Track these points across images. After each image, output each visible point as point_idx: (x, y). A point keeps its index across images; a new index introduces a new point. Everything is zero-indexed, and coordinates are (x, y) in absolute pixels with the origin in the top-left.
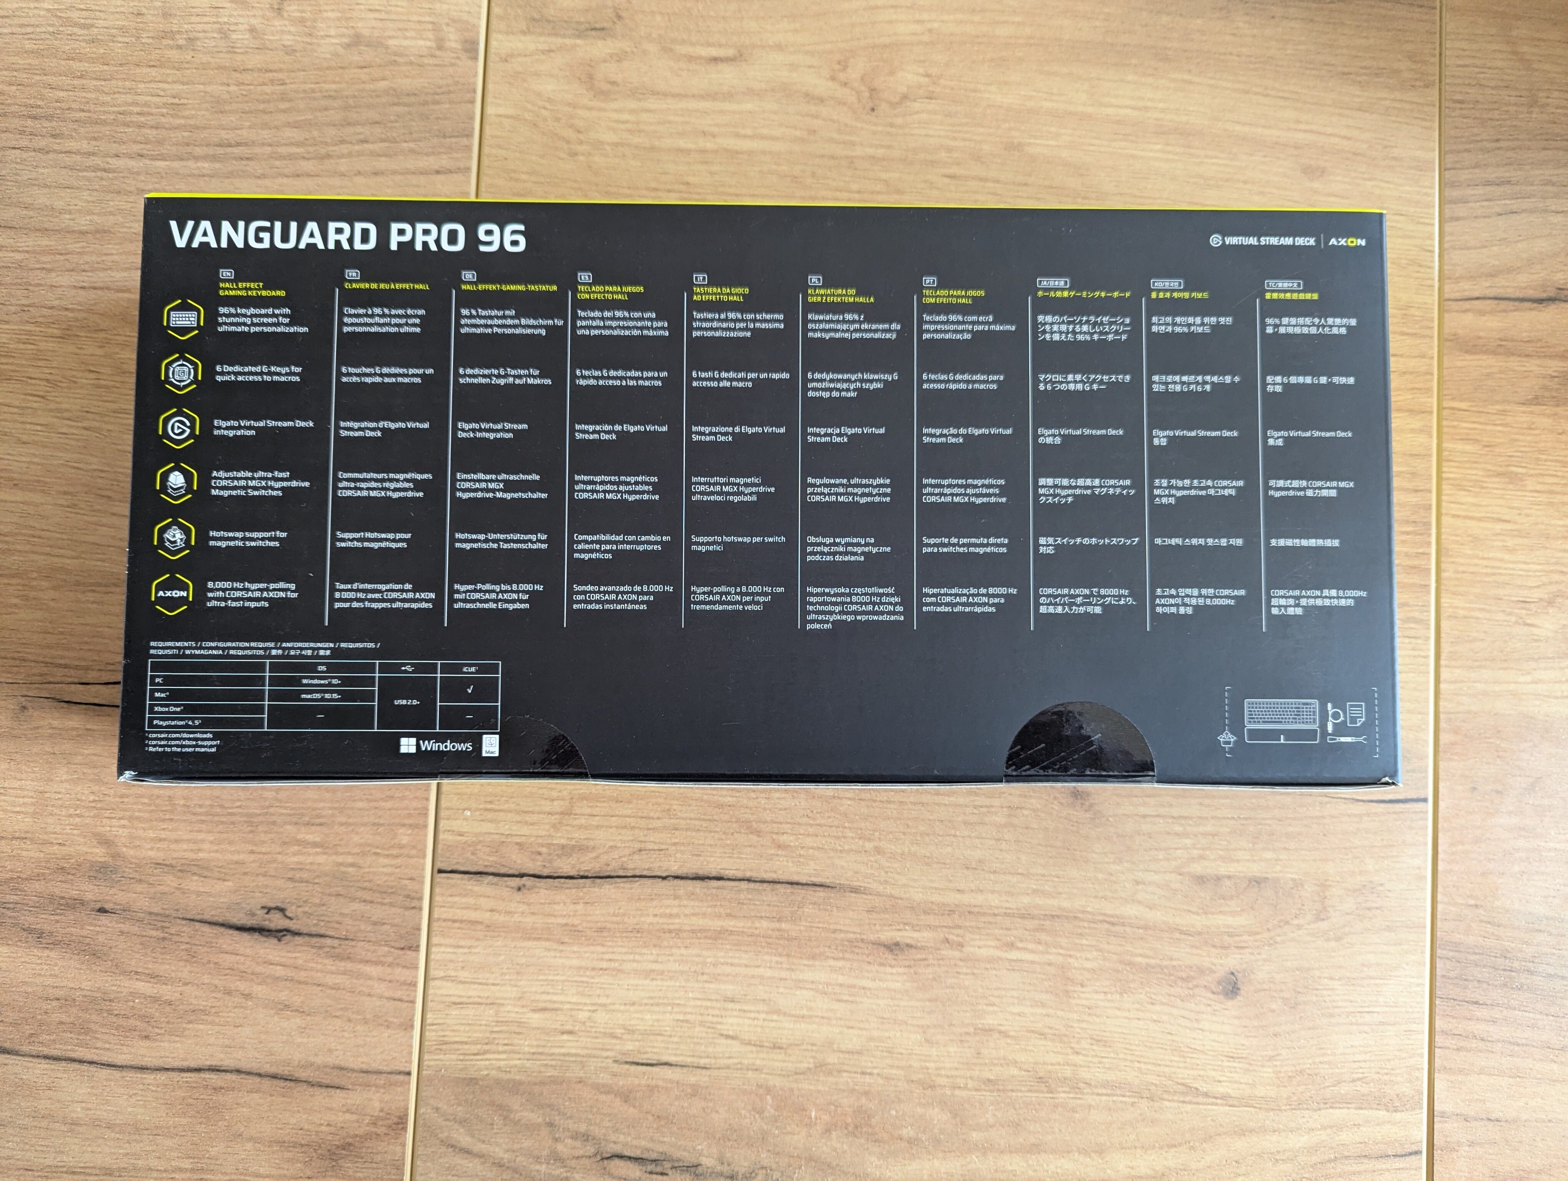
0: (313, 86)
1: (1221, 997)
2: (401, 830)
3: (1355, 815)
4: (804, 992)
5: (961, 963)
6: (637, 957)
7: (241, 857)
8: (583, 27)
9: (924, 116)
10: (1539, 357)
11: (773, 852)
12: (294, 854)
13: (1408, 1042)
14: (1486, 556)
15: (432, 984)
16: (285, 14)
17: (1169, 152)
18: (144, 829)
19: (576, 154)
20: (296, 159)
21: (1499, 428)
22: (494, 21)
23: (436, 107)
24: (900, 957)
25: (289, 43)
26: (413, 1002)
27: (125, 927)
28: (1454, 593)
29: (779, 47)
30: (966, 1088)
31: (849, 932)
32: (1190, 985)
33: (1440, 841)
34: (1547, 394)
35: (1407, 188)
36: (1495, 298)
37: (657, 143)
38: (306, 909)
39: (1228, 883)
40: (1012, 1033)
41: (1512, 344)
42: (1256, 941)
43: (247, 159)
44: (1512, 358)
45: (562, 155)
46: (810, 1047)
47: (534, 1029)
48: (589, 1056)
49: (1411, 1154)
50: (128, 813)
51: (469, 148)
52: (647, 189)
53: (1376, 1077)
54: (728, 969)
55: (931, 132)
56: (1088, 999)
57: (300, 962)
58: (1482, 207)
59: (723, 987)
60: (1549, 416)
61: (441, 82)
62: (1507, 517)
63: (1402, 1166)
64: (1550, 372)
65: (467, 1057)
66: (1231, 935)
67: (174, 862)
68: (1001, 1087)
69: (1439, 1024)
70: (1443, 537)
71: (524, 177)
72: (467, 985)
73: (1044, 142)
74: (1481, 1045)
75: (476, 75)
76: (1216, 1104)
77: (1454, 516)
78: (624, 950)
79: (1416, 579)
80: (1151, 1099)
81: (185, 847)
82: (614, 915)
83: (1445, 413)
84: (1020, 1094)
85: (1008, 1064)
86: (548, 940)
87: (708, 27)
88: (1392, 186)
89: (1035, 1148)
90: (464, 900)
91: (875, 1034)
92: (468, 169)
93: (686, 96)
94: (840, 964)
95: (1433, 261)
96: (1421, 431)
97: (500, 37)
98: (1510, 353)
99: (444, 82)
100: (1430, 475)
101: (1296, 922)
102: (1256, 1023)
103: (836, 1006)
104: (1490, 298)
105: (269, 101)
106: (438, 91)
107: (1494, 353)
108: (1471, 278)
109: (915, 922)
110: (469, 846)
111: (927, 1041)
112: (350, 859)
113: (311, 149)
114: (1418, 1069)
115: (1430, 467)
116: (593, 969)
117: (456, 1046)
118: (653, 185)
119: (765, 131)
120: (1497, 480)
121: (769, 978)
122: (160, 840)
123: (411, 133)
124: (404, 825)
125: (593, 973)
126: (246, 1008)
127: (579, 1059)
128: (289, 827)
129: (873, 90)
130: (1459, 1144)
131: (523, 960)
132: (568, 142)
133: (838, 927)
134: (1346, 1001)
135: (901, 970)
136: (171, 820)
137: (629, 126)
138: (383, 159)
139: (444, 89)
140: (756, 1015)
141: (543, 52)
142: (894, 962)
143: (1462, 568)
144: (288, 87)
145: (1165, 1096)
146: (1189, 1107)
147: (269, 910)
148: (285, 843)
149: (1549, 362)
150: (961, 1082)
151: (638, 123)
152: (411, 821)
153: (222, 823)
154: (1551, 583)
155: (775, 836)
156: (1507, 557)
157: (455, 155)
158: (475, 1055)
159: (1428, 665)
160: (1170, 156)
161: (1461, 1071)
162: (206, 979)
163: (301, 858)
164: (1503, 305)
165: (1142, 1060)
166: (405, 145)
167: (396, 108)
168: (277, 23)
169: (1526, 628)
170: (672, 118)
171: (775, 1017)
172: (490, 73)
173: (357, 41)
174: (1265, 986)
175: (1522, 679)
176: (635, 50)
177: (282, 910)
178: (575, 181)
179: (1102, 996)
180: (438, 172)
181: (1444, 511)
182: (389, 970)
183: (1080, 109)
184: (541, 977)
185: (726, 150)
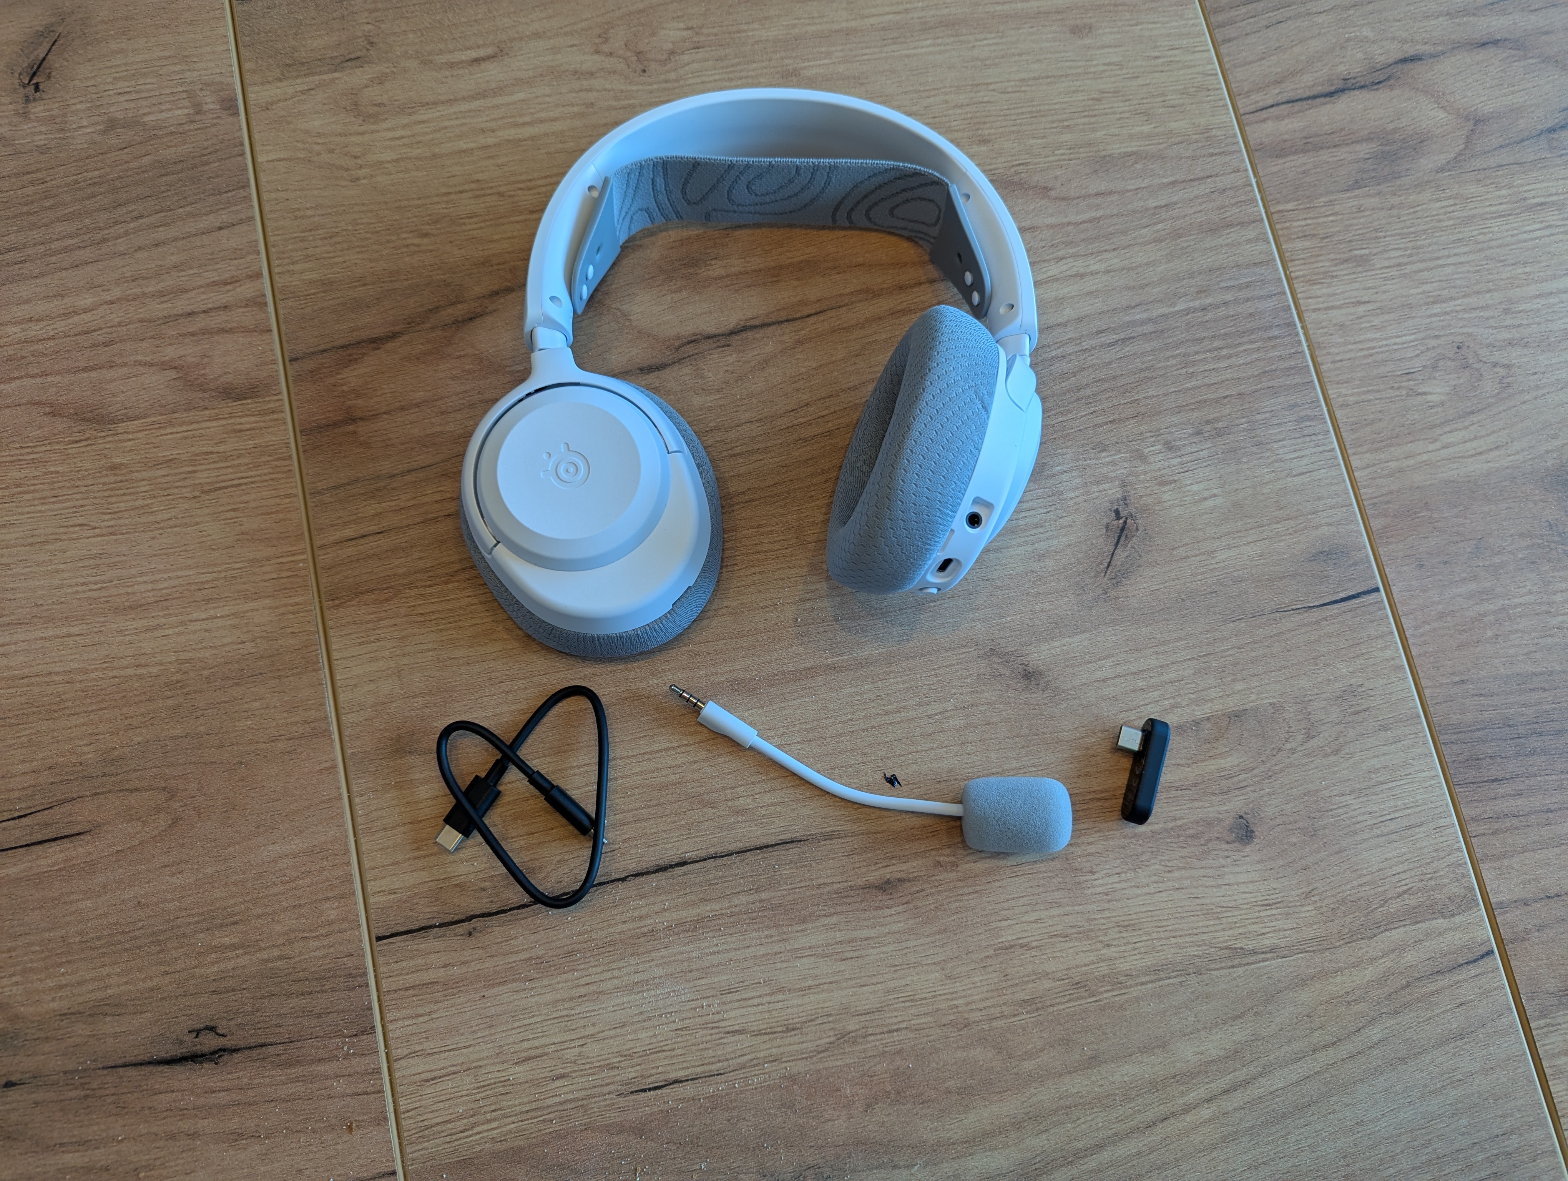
0: (75, 177)
1: (1237, 845)
2: (328, 905)
3: (1311, 623)
4: (804, 960)
5: (961, 884)
6: (616, 973)
7: (155, 982)
8: (338, 61)
9: (695, 66)
10: (1347, 144)
11: (732, 820)
12: (213, 964)
13: (1441, 840)
14: (1358, 340)
15: (396, 1065)
16: (32, 117)
17: (940, 45)
18: (40, 980)
19: (358, 179)
20: (71, 250)
21: (1331, 218)
22: (247, 76)
23: (207, 168)
24: (895, 895)
25: (42, 142)
26: (381, 1091)
27: (39, 1096)
28: (1338, 383)
29: (537, 36)
30: (1003, 1016)
31: (833, 883)
32: (1203, 842)
33: (1405, 626)
34: (1365, 176)
35: (1174, 24)
36: (1288, 102)
37: (437, 150)
38: (240, 1020)
39: (1208, 725)
40: (1034, 944)
41: (1317, 139)
42: (1254, 777)
43: (20, 262)
44: (1321, 152)
45: (344, 183)
46: (825, 1020)
47: (520, 1084)
48: (589, 1097)
49: (1483, 957)
50: (19, 968)
51: (248, 198)
52: (438, 195)
53: (1420, 885)
54: (716, 959)
55: (706, 79)
56: (1103, 885)
57: (245, 1081)
58: (1249, 24)
59: (716, 980)
60: (1374, 196)
61: (206, 144)
62: (1366, 299)
63: (1478, 972)
64: (1362, 155)
65: (454, 1137)
66: (1228, 778)
67: (81, 1008)
68: (1040, 1005)
69: (1466, 811)
70: (1311, 332)
71: (309, 212)
72: (437, 1056)
73: (818, 62)
74: (1515, 822)
75: (240, 129)
76: (1267, 960)
77: (1314, 310)
78: (599, 969)
79: (1297, 379)
80: (1198, 973)
81: (90, 987)
82: (580, 934)
83: (1275, 217)
84: (1061, 1007)
85: (1039, 978)
86: (514, 981)
87: (463, 32)
88: (1158, 25)
89: (1094, 1061)
90: (412, 963)
91: (892, 984)
92: (252, 218)
93: (456, 100)
94: (834, 919)
95: (1219, 83)
96: (1257, 239)
97: (256, 88)
98: (1318, 148)
99: (210, 143)
100: (1280, 279)
101: (1288, 746)
102: (1281, 862)
103: (842, 966)
104: (1283, 103)
105: (32, 202)
106: (204, 152)
107: (1304, 151)
108: (1259, 90)
109: (901, 854)
110: (405, 902)
111: (949, 977)
112: (276, 953)
113: (86, 237)
114: (1461, 865)
115: (1277, 270)
116: (571, 999)
117: (439, 1128)
118: (443, 190)
119: (543, 115)
120: (1345, 266)
121: (764, 956)
122: (61, 987)
123: (185, 198)
124: (328, 898)
125: (572, 1004)
126: (194, 1149)
127: (580, 1103)
128: (201, 936)
129: (639, 54)
130: (1527, 932)
131: (492, 1011)
132: (347, 170)
133: (822, 881)
134: (1364, 814)
135: (901, 908)
136: (69, 962)
137: (406, 141)
138: (161, 229)
139: (209, 150)
140: (759, 1000)
141: (303, 93)
142: (890, 902)
143: (1338, 358)
144: (49, 184)
145: (1212, 966)
146: (1240, 970)
147: (198, 1032)
148: (200, 954)
149: (1358, 147)
150: (996, 1011)
151: (413, 136)
152: (335, 893)
153: (126, 950)
154: (1428, 349)
155: (730, 803)
156: (1378, 335)
157: (235, 208)
158: (461, 1132)
159: (1336, 458)
160: (943, 48)
161: (1504, 855)
162: (143, 1129)
163: (222, 966)
164: (1297, 106)
165: (1177, 934)
166: (181, 210)
167: (164, 179)
168: (26, 127)
169: (1419, 397)
170: (447, 123)
171: (781, 997)
172: (253, 123)
173: (112, 125)
174: (1278, 821)
175: (1431, 447)
176: (395, 70)
177: (212, 1029)
178: (363, 205)
179: (1116, 878)
180: (220, 228)
181: (1303, 308)
182: (346, 1062)
183: (844, 25)
184: (517, 1024)
185: (508, 141)
